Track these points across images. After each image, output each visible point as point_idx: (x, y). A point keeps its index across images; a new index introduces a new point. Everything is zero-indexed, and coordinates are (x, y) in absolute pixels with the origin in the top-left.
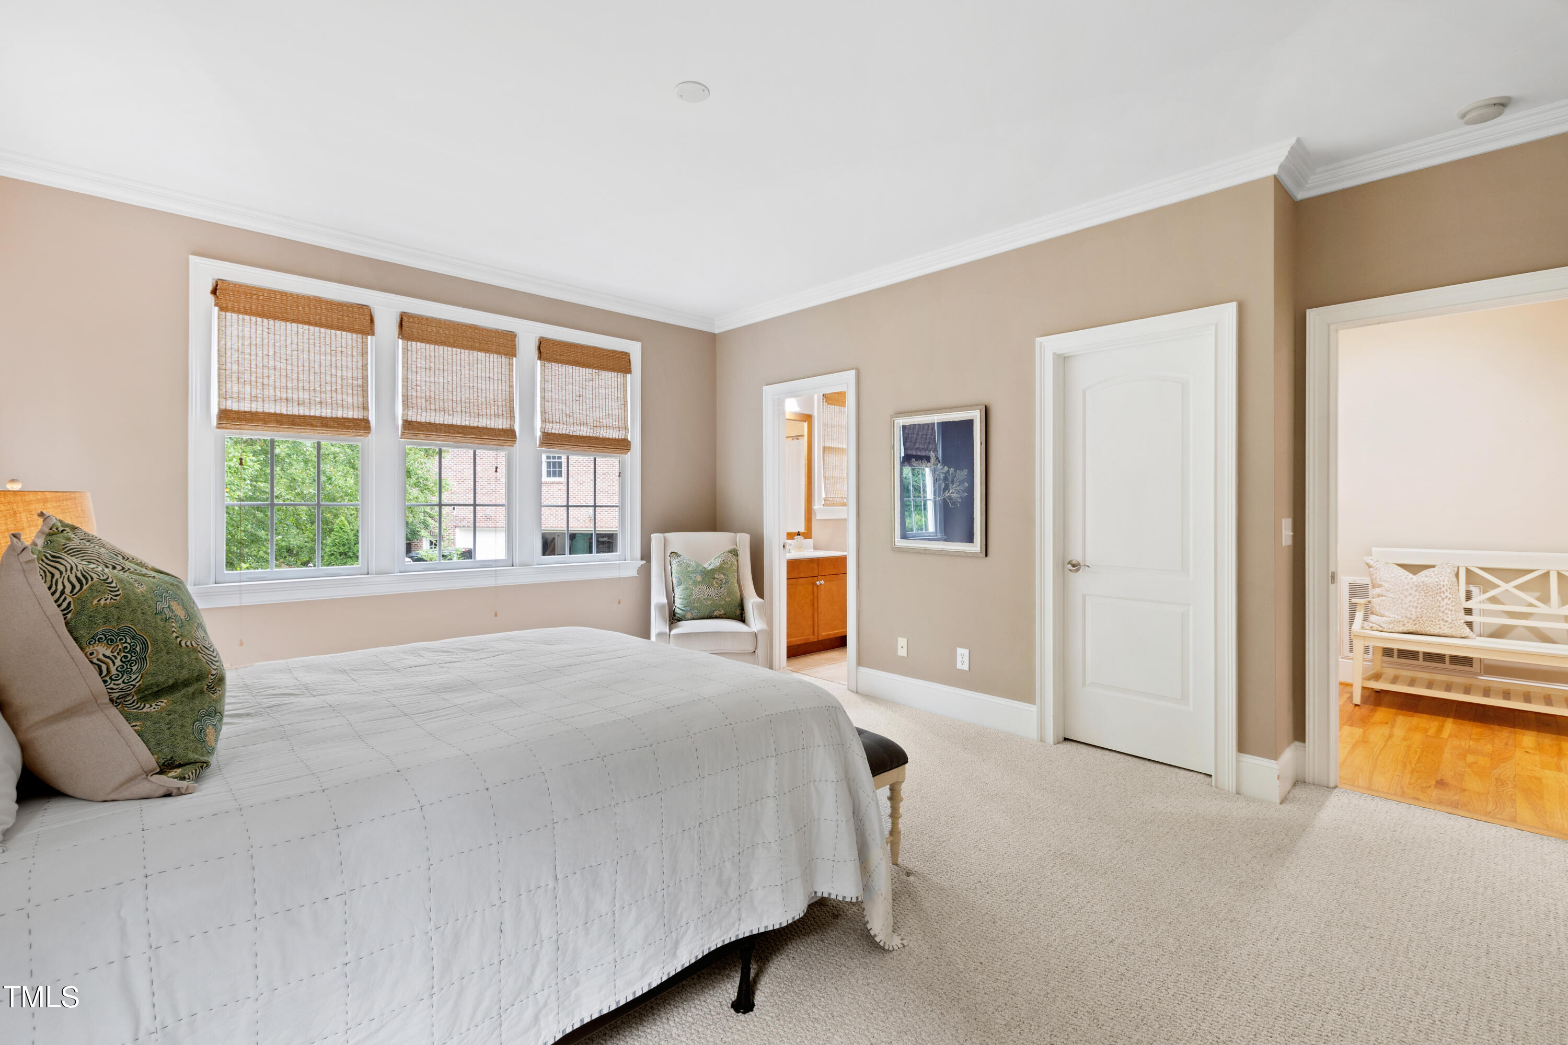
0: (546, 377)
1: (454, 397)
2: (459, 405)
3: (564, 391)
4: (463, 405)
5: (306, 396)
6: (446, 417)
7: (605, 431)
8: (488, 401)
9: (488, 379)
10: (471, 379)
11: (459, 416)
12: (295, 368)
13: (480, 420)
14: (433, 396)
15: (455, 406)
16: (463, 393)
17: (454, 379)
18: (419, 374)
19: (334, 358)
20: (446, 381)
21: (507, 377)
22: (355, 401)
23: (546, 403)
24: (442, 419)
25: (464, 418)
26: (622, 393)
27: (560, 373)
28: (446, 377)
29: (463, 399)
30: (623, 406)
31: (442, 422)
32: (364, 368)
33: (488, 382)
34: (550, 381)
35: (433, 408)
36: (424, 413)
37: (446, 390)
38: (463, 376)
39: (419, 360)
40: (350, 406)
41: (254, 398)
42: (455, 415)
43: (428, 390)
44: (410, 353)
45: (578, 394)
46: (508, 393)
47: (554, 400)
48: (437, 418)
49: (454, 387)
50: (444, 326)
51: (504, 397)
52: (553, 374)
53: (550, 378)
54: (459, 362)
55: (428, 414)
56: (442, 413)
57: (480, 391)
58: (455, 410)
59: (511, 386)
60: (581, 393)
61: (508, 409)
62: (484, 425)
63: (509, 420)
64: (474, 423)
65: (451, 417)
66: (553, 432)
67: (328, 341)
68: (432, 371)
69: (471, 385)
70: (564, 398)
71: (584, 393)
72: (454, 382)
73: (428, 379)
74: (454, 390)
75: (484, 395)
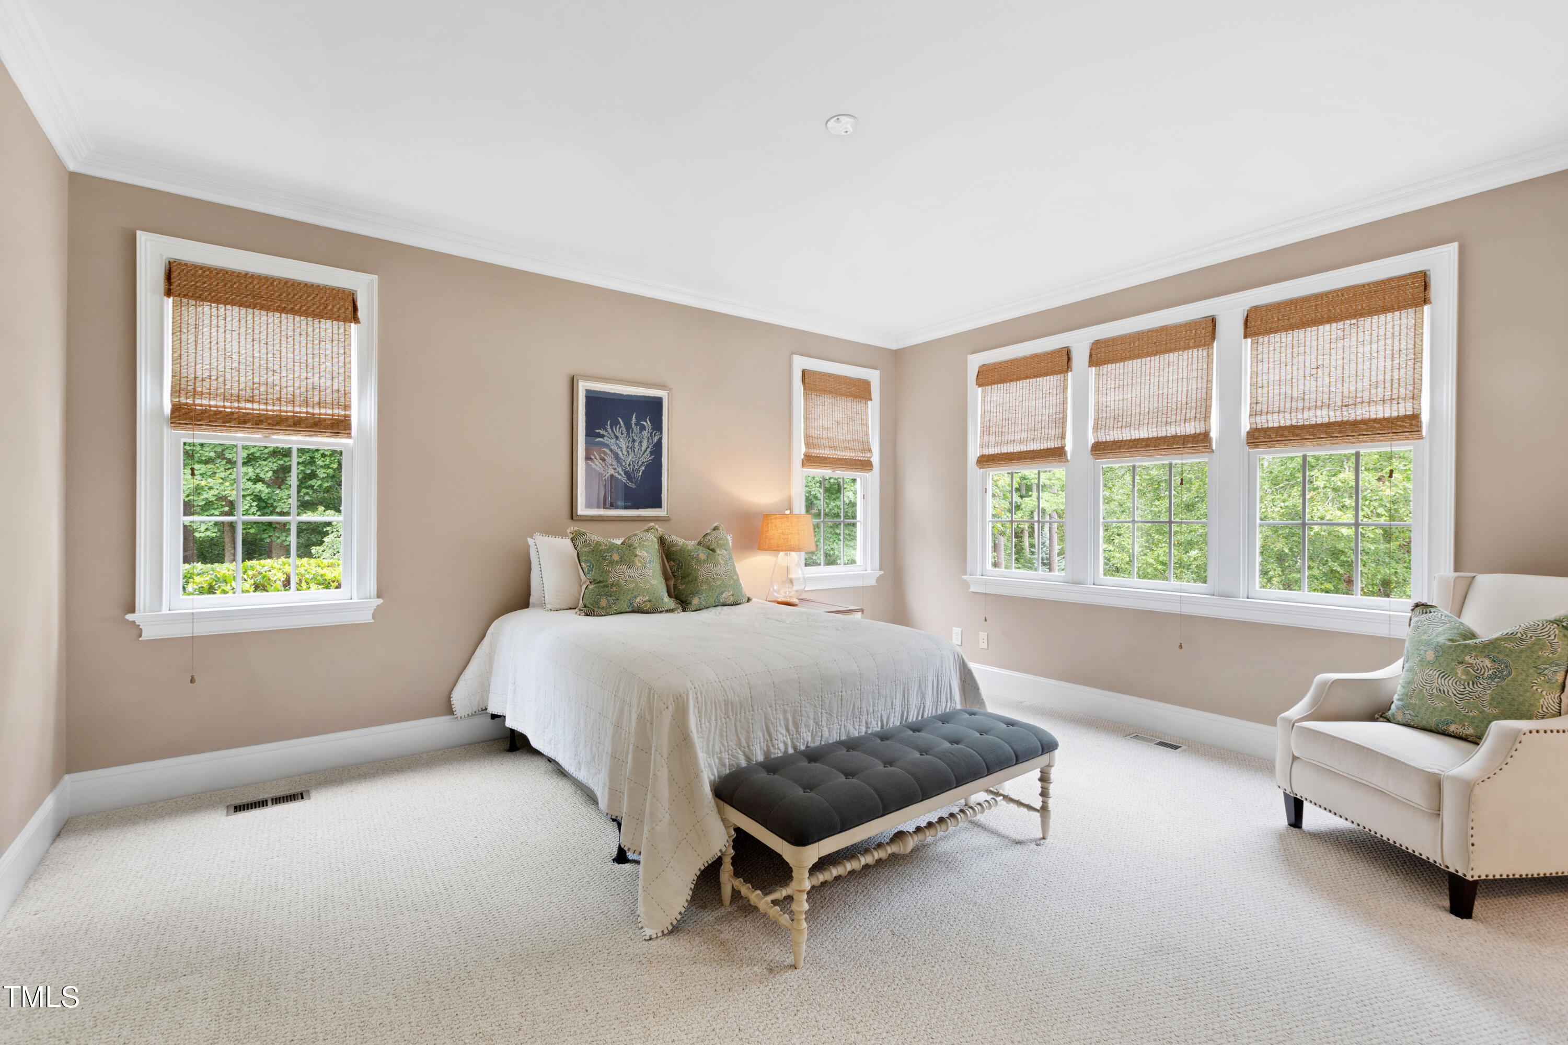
0: (1260, 357)
1: (1142, 409)
2: (1146, 417)
3: (1289, 367)
4: (1151, 416)
5: (1024, 435)
6: (1132, 432)
7: (1367, 409)
8: (1179, 406)
9: (1180, 381)
10: (1161, 386)
11: (1145, 428)
12: (1020, 415)
13: (1168, 428)
14: (1121, 413)
15: (1142, 419)
16: (1151, 403)
17: (1143, 391)
18: (1109, 395)
19: (1044, 401)
20: (1134, 395)
21: (1205, 372)
22: (1057, 433)
23: (1260, 391)
24: (1129, 435)
25: (1150, 430)
26: (1411, 342)
27: (1283, 344)
28: (1134, 392)
29: (1151, 410)
30: (1411, 363)
31: (1129, 438)
32: (1065, 403)
33: (1180, 384)
34: (1265, 360)
35: (1120, 424)
36: (1111, 432)
37: (1134, 405)
38: (1152, 385)
39: (1109, 382)
40: (1053, 438)
41: (996, 444)
42: (1141, 428)
43: (1116, 409)
44: (1101, 377)
45: (1314, 365)
46: (1204, 391)
47: (1271, 383)
48: (1124, 435)
49: (1143, 399)
50: (1128, 340)
51: (1199, 396)
52: (1271, 348)
53: (1266, 356)
54: (1148, 372)
55: (1115, 432)
56: (1128, 429)
57: (1170, 397)
58: (1142, 423)
59: (1209, 381)
60: (1320, 363)
61: (1203, 409)
62: (1174, 433)
63: (1202, 422)
64: (1162, 432)
65: (1137, 431)
66: (1271, 425)
67: (1041, 387)
68: (1121, 389)
69: (1161, 392)
70: (1289, 377)
71: (1327, 361)
72: (1142, 394)
73: (1117, 398)
74: (1143, 402)
75: (1175, 399)
